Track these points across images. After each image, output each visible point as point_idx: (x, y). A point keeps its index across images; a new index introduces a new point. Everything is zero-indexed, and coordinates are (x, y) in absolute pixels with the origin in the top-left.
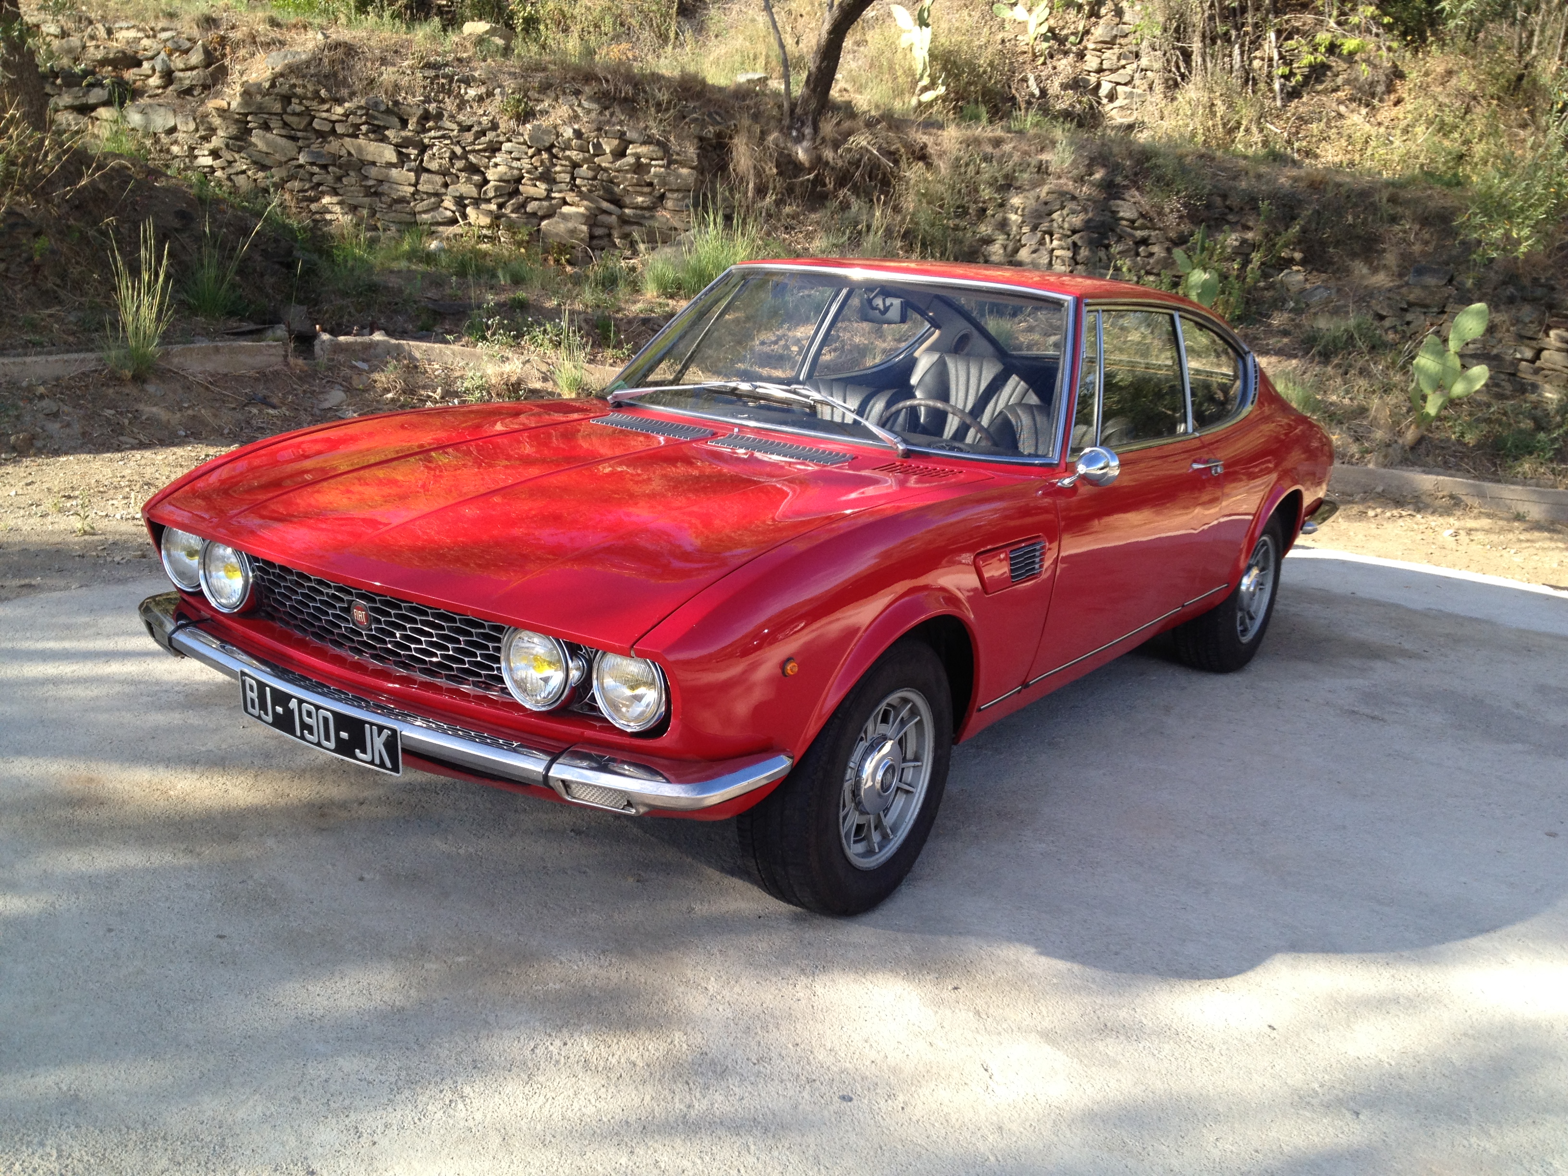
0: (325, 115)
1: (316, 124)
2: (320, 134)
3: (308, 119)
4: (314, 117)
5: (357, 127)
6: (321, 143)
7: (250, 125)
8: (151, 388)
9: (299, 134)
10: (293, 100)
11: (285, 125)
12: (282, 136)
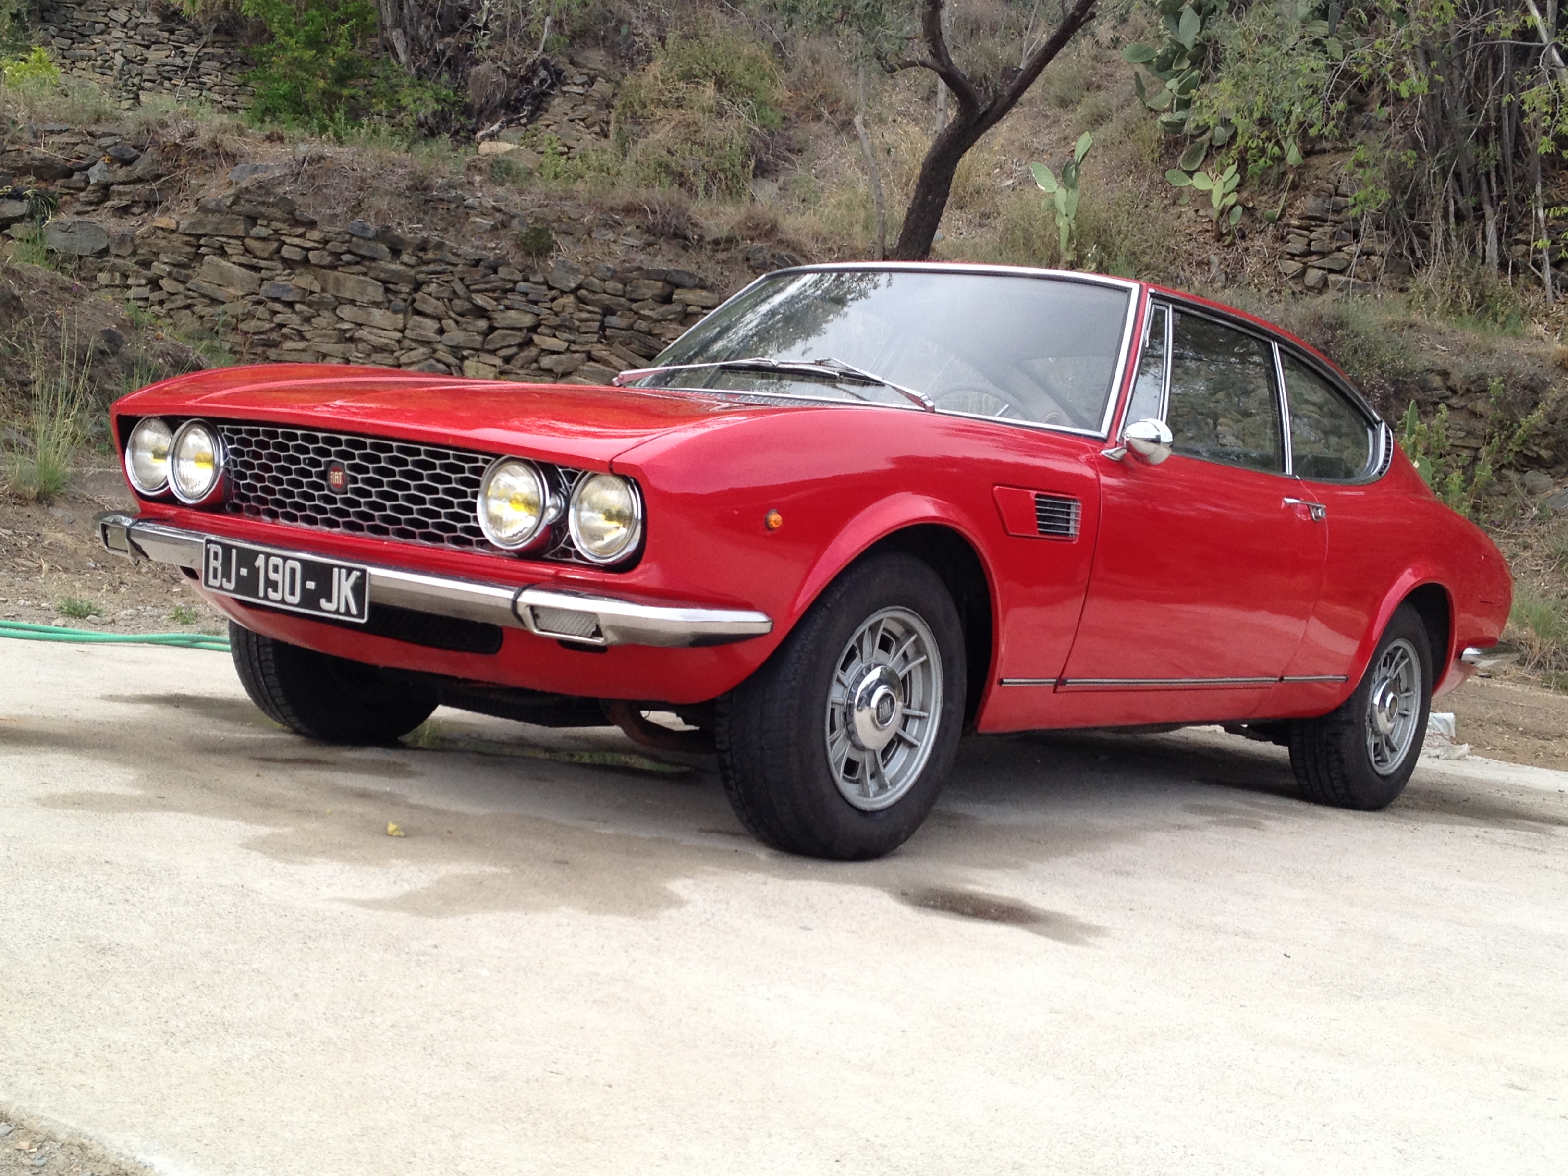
0: (297, 241)
1: (286, 252)
2: (288, 263)
3: (275, 245)
4: (284, 243)
5: (337, 255)
6: (289, 275)
7: (203, 250)
8: (58, 512)
9: (263, 263)
10: (259, 222)
11: (247, 251)
12: (241, 265)
